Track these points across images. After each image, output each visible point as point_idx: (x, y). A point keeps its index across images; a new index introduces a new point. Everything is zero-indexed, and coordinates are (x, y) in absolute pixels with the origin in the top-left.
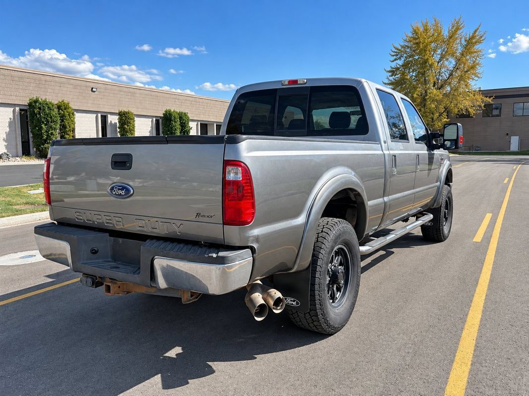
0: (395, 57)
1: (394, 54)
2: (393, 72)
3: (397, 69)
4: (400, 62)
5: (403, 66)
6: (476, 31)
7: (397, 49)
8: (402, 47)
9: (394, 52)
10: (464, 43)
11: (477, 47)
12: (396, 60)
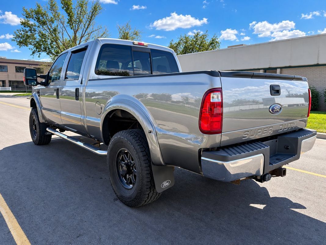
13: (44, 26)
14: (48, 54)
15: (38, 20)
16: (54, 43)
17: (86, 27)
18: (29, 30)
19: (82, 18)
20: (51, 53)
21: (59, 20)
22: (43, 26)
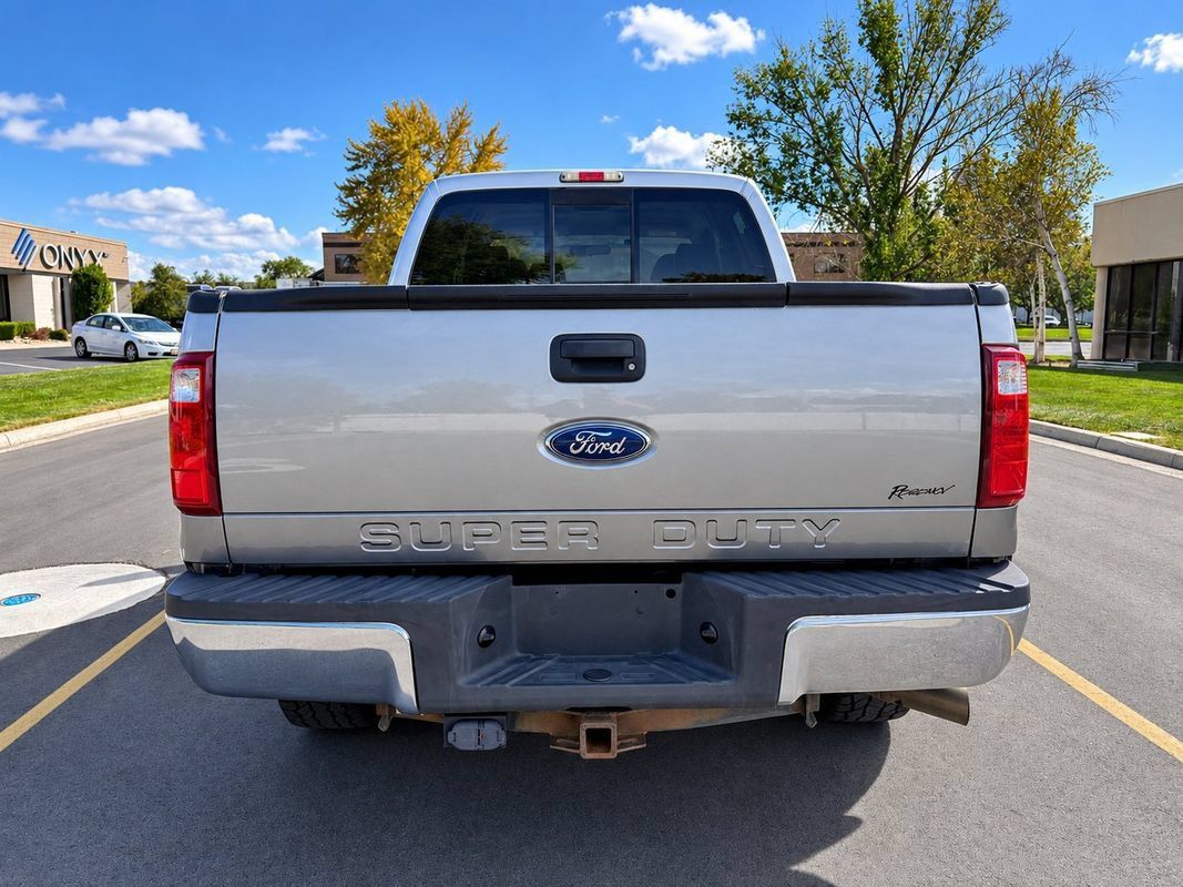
0: (354, 163)
1: (351, 156)
2: (350, 190)
3: (359, 183)
4: (366, 172)
5: (369, 179)
6: (492, 133)
7: (359, 149)
8: (367, 146)
9: (353, 154)
10: (475, 151)
11: (495, 160)
12: (357, 167)
13: (797, 116)
14: (801, 207)
15: (780, 99)
16: (826, 168)
17: (940, 90)
18: (749, 136)
19: (927, 62)
20: (813, 201)
21: (849, 86)
22: (793, 117)
